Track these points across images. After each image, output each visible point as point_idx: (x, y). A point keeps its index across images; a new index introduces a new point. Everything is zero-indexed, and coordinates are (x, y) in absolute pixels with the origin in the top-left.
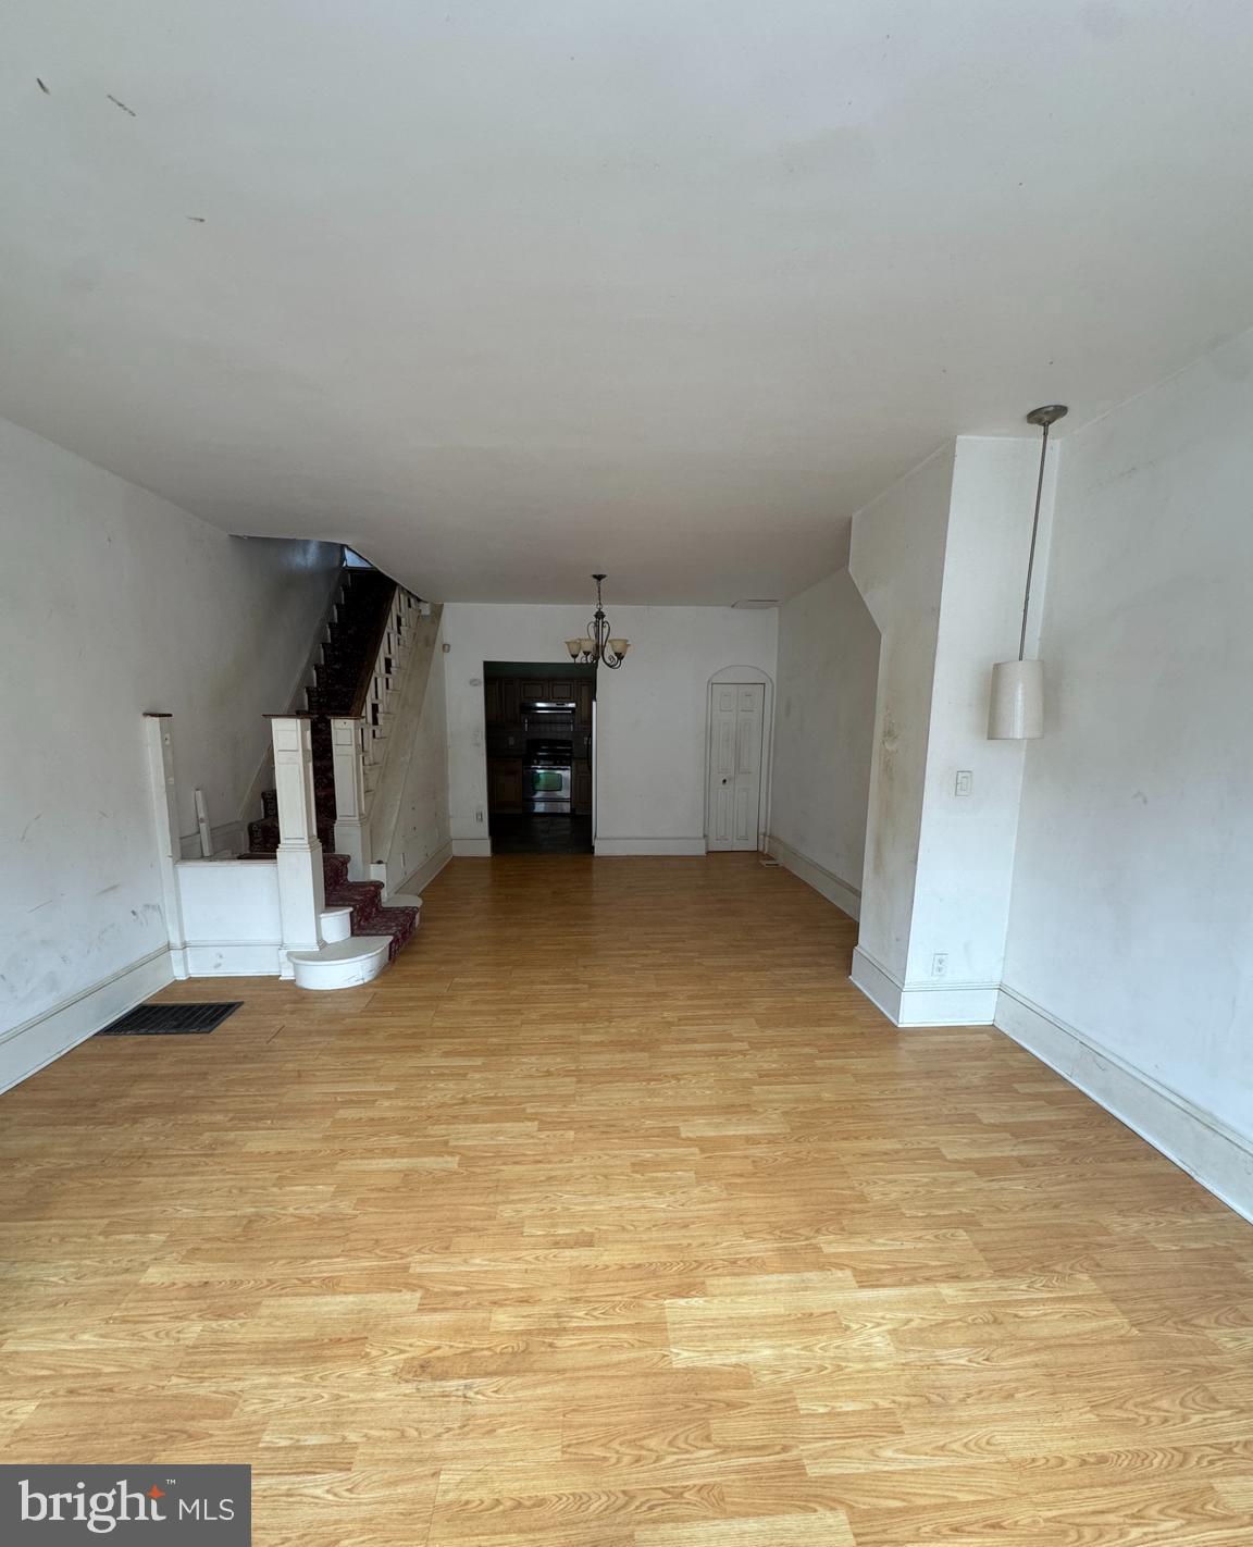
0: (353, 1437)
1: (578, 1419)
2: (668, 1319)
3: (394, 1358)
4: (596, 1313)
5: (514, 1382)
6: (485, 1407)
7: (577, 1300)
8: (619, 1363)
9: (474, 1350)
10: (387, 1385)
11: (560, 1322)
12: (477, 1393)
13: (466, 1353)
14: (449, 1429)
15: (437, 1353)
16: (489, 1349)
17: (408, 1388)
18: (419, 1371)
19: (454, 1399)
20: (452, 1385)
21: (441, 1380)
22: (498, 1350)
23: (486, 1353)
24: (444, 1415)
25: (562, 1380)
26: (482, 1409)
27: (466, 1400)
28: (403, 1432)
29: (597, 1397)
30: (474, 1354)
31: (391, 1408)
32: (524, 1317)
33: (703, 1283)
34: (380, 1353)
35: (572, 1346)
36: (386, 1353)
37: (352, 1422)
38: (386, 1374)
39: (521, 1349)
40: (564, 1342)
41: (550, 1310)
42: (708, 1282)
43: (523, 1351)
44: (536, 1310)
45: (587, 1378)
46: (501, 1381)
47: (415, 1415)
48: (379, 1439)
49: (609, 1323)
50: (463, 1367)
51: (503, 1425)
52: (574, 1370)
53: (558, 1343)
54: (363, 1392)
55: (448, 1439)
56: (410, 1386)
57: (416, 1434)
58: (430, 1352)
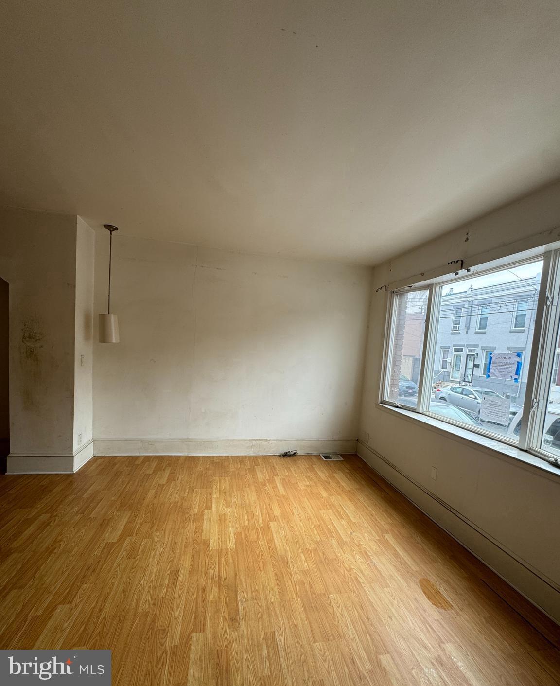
0: (263, 636)
1: (252, 569)
2: (218, 548)
3: (228, 633)
4: (213, 567)
5: (239, 587)
6: (249, 594)
7: (206, 573)
8: (233, 560)
9: (226, 603)
10: (241, 631)
11: (216, 577)
12: (244, 598)
13: (227, 606)
14: (257, 603)
15: (227, 617)
16: (226, 599)
17: (242, 623)
18: (235, 621)
19: (246, 605)
20: (240, 607)
21: (239, 612)
22: (226, 595)
23: (227, 599)
24: (252, 606)
25: (239, 574)
26: (250, 595)
27: (247, 600)
28: (259, 618)
29: (245, 565)
30: (228, 603)
31: (250, 626)
32: (212, 589)
33: (204, 540)
34: (226, 641)
35: (226, 573)
36: (226, 638)
37: (257, 639)
38: (236, 634)
39: (226, 587)
40: (224, 575)
41: (209, 582)
42: (204, 538)
43: (228, 587)
44: (209, 586)
45: (238, 567)
46: (239, 592)
47: (253, 616)
48: (262, 626)
49: (217, 564)
50: (233, 606)
51: (255, 588)
52: (235, 571)
53: (224, 576)
54: (244, 641)
55: (261, 603)
56: (241, 623)
57: (259, 614)
58: (226, 619)
